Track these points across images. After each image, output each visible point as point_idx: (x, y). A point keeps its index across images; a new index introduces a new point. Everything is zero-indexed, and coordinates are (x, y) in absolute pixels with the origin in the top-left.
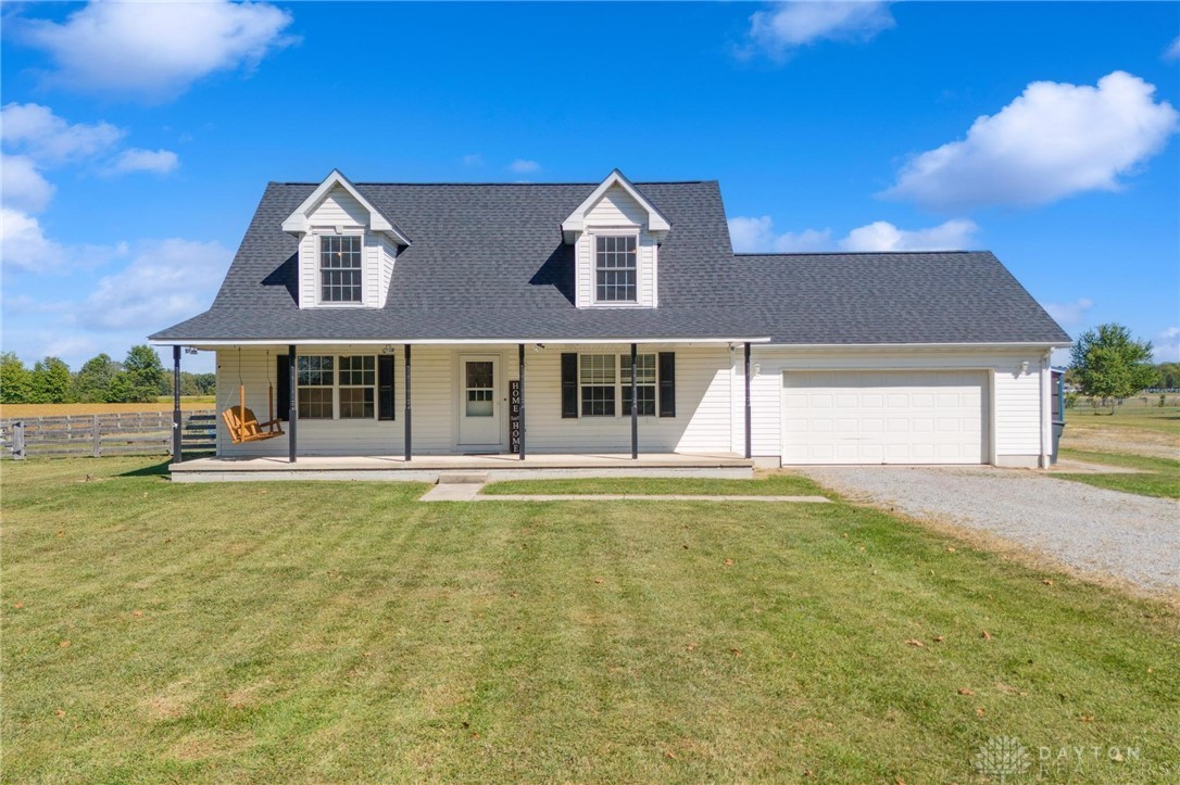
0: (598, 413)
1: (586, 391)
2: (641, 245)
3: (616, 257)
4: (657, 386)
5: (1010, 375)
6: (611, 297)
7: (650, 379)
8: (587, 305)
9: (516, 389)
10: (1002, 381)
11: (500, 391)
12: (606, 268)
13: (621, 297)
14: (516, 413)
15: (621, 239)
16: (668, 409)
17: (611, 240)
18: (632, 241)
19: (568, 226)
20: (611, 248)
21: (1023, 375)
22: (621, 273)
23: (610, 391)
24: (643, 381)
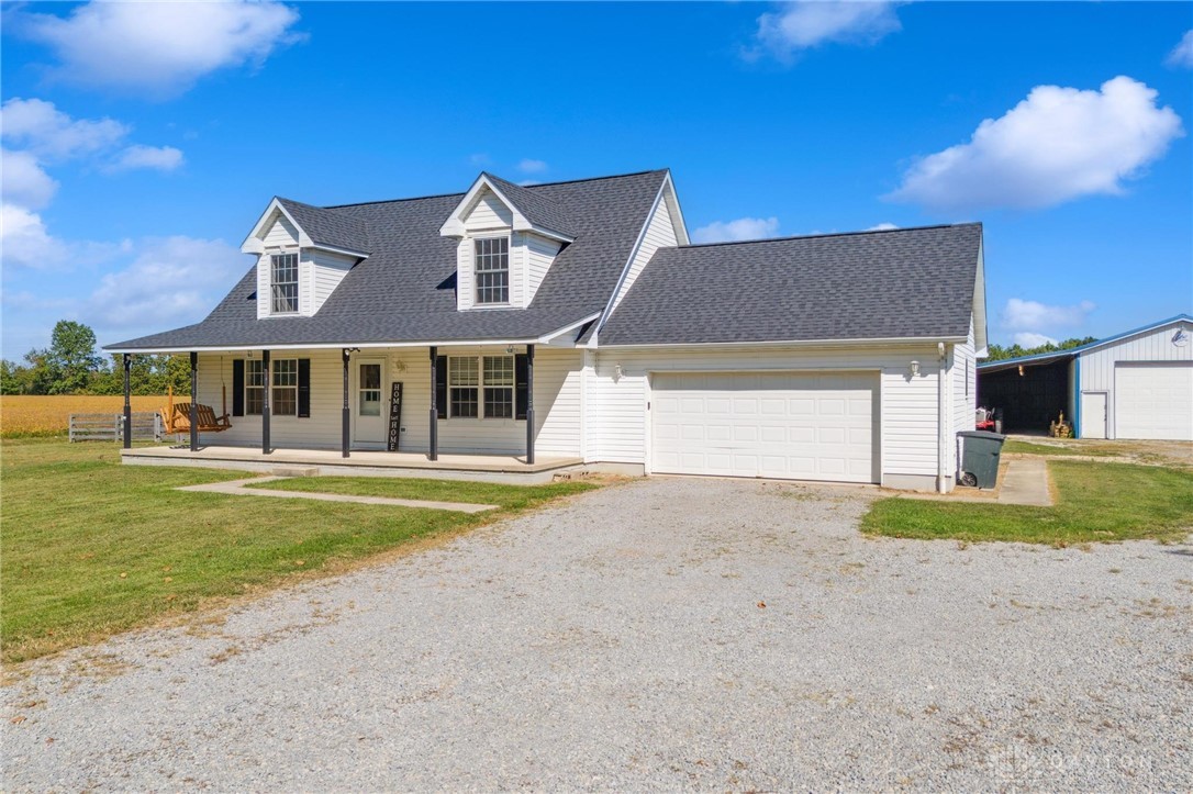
0: (465, 414)
1: (455, 392)
2: (512, 245)
3: (492, 255)
4: (513, 387)
5: (900, 377)
6: (488, 299)
7: (508, 381)
8: (467, 307)
9: (398, 389)
10: (890, 383)
11: (385, 391)
12: (483, 271)
13: (497, 299)
14: (396, 412)
15: (496, 241)
16: (523, 411)
17: (487, 242)
18: (505, 241)
19: (445, 231)
20: (488, 251)
21: (916, 377)
22: (497, 274)
23: (475, 392)
24: (502, 383)
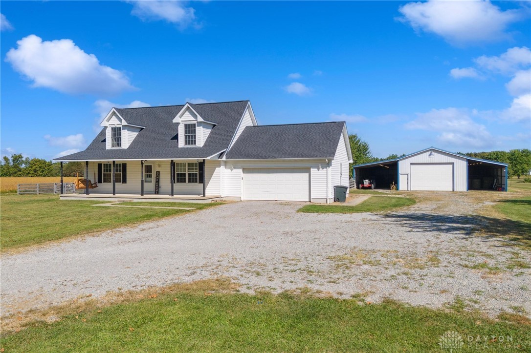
0: (181, 182)
1: (178, 174)
2: (197, 126)
3: (190, 130)
4: (198, 173)
5: (316, 169)
6: (189, 144)
7: (196, 171)
8: (182, 146)
9: (158, 173)
10: (313, 171)
11: (154, 174)
12: (187, 134)
13: (192, 144)
14: (158, 182)
15: (192, 125)
16: (202, 180)
17: (189, 125)
18: (195, 125)
19: (174, 121)
20: (189, 128)
21: (321, 169)
22: (192, 136)
23: (185, 174)
24: (194, 172)
